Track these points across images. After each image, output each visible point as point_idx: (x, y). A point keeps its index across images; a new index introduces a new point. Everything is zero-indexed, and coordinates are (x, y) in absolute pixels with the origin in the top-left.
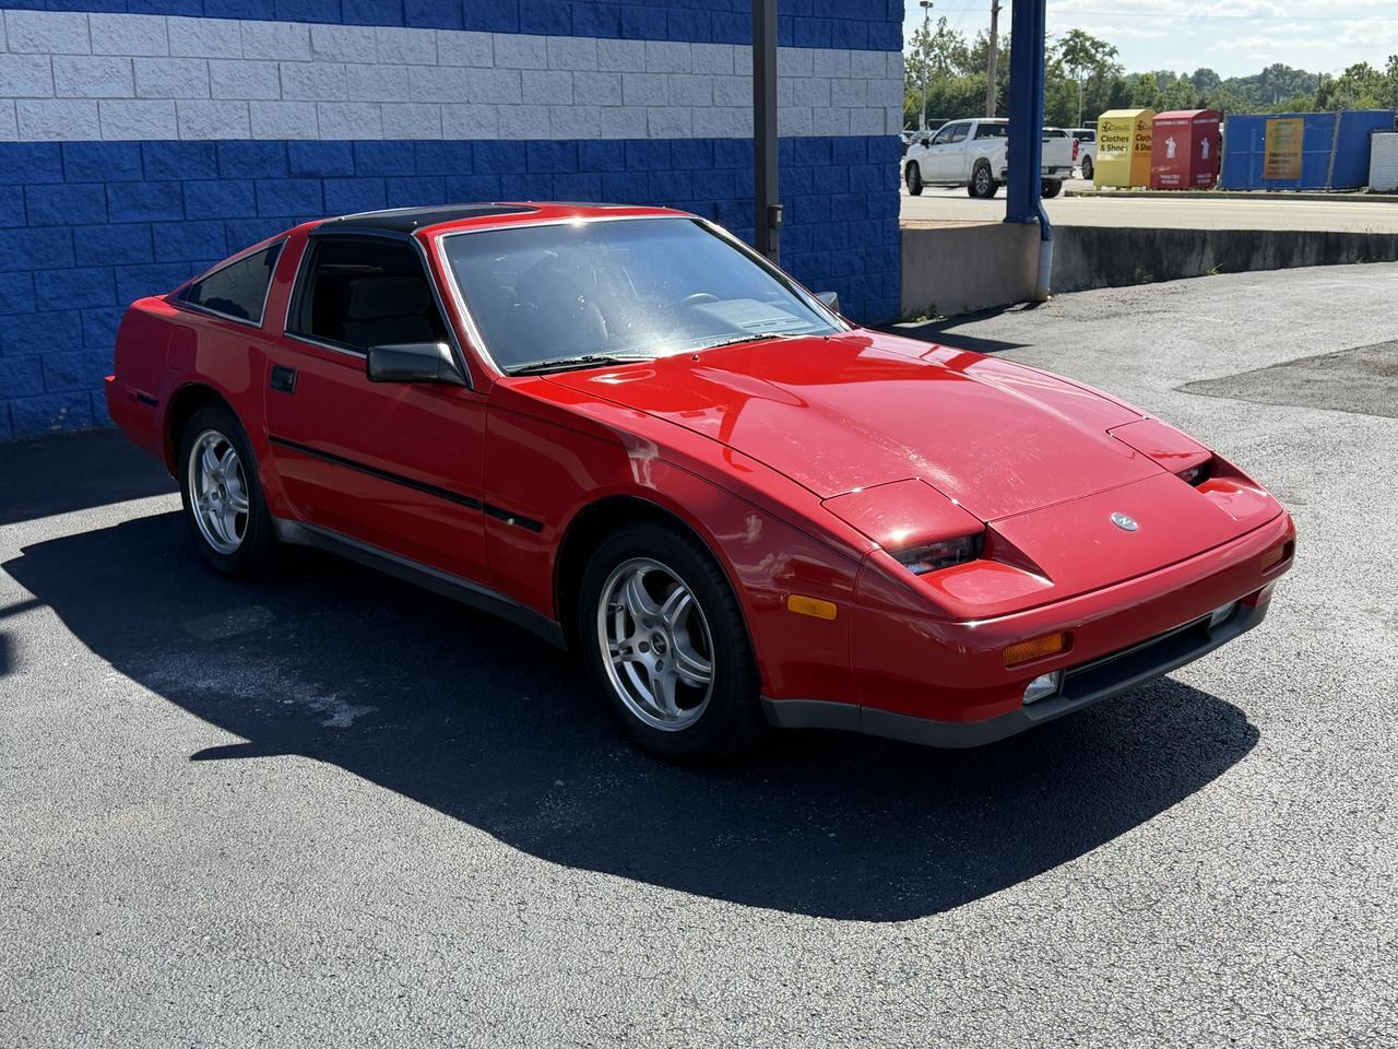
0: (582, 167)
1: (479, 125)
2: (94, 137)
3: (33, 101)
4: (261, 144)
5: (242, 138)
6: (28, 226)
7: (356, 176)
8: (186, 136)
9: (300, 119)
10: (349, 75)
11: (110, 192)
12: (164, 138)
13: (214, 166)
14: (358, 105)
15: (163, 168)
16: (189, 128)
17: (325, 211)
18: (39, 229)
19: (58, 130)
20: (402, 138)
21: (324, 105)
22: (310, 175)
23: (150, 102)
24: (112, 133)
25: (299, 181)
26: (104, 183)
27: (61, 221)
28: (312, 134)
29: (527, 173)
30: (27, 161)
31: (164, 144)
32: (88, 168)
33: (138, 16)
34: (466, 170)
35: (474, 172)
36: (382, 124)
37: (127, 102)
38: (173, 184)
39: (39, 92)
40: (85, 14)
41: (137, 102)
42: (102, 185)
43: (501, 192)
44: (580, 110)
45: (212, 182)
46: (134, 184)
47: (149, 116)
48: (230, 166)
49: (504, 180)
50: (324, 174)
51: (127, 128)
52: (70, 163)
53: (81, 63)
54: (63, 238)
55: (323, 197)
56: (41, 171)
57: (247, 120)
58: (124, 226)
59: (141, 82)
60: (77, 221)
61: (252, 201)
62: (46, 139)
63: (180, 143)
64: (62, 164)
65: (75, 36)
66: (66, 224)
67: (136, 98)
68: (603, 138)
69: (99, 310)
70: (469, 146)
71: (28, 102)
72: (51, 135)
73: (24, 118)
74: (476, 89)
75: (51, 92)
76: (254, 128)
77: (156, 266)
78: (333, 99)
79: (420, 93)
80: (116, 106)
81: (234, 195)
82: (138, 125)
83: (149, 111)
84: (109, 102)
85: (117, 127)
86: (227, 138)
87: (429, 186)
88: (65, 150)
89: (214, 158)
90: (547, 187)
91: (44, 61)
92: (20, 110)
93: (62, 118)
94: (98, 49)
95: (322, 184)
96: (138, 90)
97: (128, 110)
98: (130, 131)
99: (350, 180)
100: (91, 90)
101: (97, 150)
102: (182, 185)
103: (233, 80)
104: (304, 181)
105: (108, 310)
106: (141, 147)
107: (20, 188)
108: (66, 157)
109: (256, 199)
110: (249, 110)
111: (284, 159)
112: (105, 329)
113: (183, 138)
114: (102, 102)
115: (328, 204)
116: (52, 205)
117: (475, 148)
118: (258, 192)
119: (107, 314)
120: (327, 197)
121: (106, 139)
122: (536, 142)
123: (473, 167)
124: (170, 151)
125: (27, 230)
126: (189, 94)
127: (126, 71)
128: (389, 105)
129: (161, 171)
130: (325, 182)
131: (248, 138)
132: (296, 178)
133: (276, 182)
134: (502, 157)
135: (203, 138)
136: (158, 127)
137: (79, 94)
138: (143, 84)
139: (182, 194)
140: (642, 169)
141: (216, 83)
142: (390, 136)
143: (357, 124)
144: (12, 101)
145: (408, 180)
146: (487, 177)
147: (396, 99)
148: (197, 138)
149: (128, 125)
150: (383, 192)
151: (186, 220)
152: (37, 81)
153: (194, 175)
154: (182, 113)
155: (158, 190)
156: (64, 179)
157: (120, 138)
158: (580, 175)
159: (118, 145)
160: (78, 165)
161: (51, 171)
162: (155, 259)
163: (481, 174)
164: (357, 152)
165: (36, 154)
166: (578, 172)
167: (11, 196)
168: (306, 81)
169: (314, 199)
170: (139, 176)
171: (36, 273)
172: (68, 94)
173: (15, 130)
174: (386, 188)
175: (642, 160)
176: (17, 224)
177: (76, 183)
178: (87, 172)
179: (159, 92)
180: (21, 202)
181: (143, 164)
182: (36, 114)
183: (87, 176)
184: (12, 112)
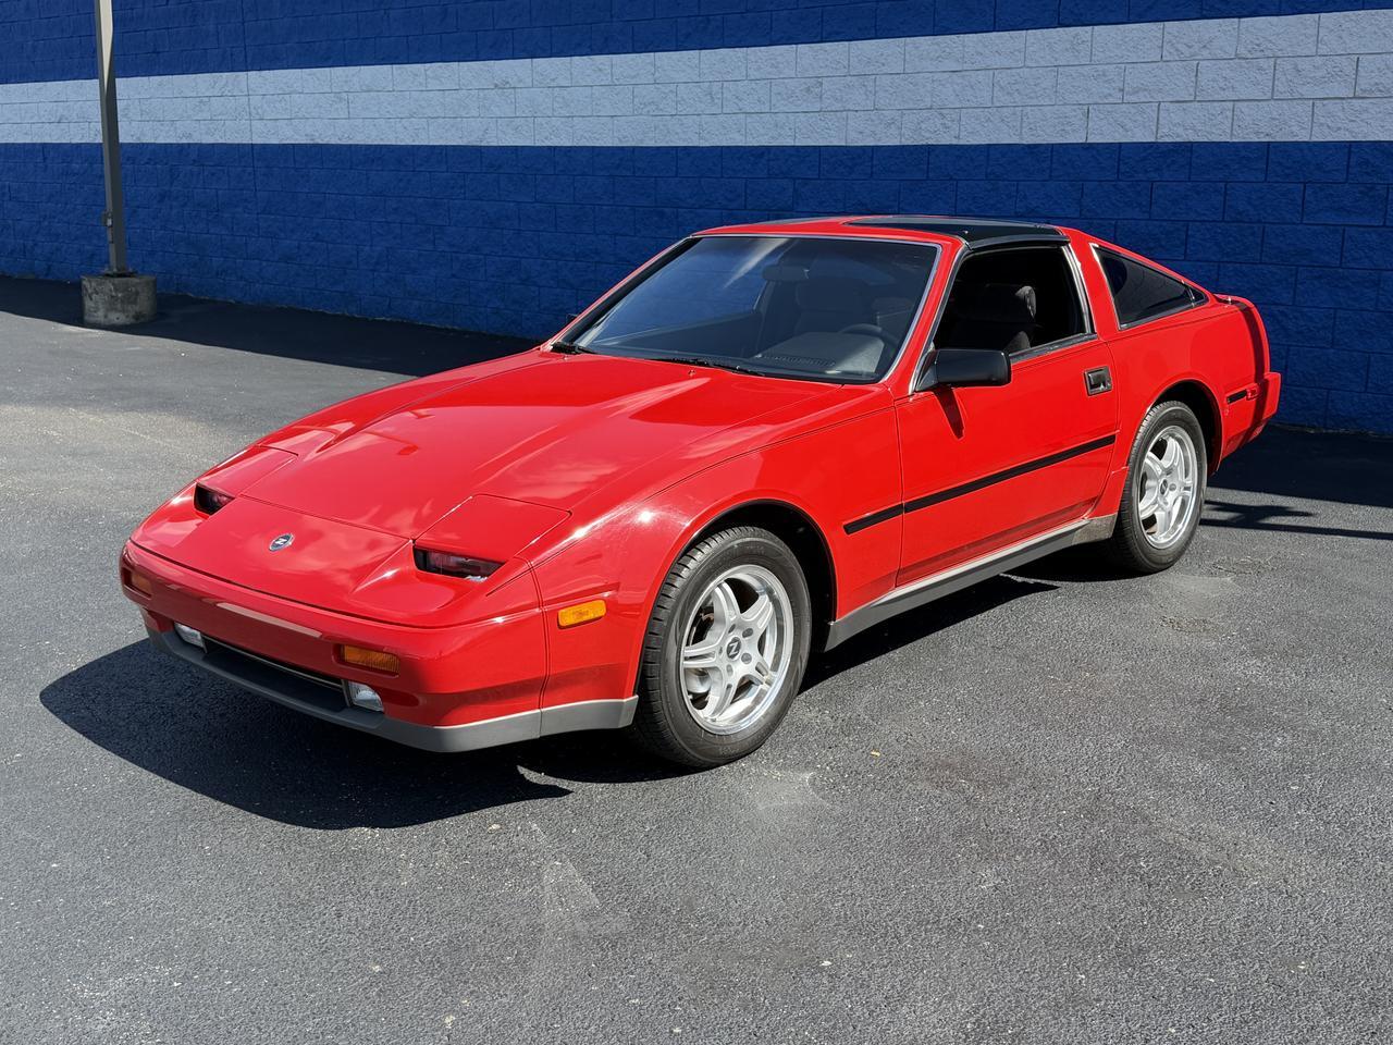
2: (1303, 137)
3: (1250, 103)
6: (1223, 221)
11: (1308, 192)
12: (1377, 139)
15: (1369, 170)
18: (1232, 225)
23: (1368, 101)
24: (1322, 133)
26: (1305, 183)
27: (1255, 218)
30: (1234, 160)
32: (1288, 168)
33: (1373, 12)
37: (1344, 101)
39: (1257, 95)
40: (1317, 16)
41: (1354, 101)
42: (1302, 186)
46: (1335, 186)
51: (1339, 129)
52: (1274, 163)
53: (1304, 64)
54: (1253, 234)
56: (1244, 170)
58: (1315, 227)
59: (1360, 81)
60: (1270, 219)
62: (1257, 140)
64: (1267, 164)
65: (1303, 37)
66: (1259, 221)
67: (1354, 98)
69: (1273, 308)
71: (1246, 104)
72: (1262, 135)
73: (1239, 120)
75: (1269, 94)
77: (1341, 270)
80: (1333, 106)
82: (1351, 125)
83: (1366, 111)
84: (1325, 102)
85: (1328, 126)
91: (1267, 64)
92: (1238, 112)
93: (1273, 119)
94: (1323, 50)
96: (1359, 89)
97: (1343, 109)
98: (1342, 132)
100: (1307, 91)
101: (1301, 150)
105: (1281, 308)
106: (1350, 147)
107: (1223, 184)
112: (1277, 327)
114: (1318, 103)
116: (1249, 202)
119: (1282, 313)
121: (1314, 139)
125: (1222, 225)
127: (1350, 70)
129: (1367, 173)
136: (1373, 127)
137: (1296, 95)
138: (1363, 83)
144: (1230, 105)
149: (1340, 125)
152: (1258, 84)
155: (1361, 192)
156: (1266, 177)
157: (1330, 139)
160: (1280, 164)
161: (1255, 170)
162: (1341, 263)
165: (1243, 153)
167: (1214, 192)
170: (1342, 177)
171: (1222, 265)
172: (1286, 96)
178: (1287, 171)
179: (1380, 91)
180: (1222, 199)
181: (1348, 166)
182: (1249, 115)
183: (1288, 175)
184: (1229, 114)
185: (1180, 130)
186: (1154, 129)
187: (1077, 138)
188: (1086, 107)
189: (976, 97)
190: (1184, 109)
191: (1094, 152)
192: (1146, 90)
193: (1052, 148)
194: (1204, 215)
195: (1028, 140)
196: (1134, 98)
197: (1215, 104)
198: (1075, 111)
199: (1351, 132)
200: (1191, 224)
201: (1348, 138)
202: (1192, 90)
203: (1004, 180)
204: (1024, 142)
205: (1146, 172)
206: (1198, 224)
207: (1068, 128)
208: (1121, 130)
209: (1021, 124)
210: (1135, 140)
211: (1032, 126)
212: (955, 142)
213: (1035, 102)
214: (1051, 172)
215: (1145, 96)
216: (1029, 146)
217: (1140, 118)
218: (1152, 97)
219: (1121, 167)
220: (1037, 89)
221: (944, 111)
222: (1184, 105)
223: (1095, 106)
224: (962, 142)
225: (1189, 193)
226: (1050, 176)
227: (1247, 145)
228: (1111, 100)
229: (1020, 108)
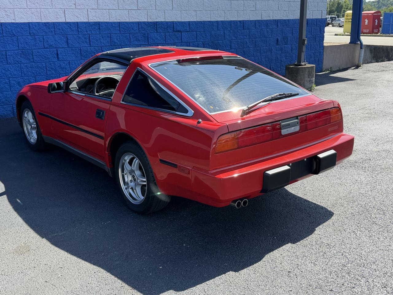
0: (245, 28)
1: (220, 16)
2: (128, 21)
3: (113, 10)
4: (167, 23)
5: (163, 21)
6: (111, 46)
7: (189, 31)
8: (150, 20)
9: (177, 15)
10: (189, 2)
11: (131, 36)
12: (144, 21)
13: (156, 29)
14: (191, 11)
16: (150, 18)
17: (182, 41)
18: (114, 46)
19: (119, 18)
20: (201, 20)
21: (183, 11)
22: (179, 31)
23: (141, 11)
24: (132, 19)
25: (176, 33)
26: (130, 34)
27: (119, 44)
28: (179, 20)
29: (231, 30)
30: (111, 27)
31: (144, 23)
32: (125, 29)
34: (216, 29)
35: (218, 30)
36: (196, 16)
37: (136, 10)
38: (146, 34)
39: (114, 8)
41: (138, 10)
43: (224, 36)
44: (245, 12)
45: (155, 34)
46: (137, 34)
47: (141, 15)
48: (160, 29)
49: (225, 32)
50: (182, 31)
52: (121, 28)
55: (181, 37)
56: (114, 30)
57: (164, 16)
59: (139, 5)
60: (123, 44)
61: (164, 39)
62: (116, 21)
63: (148, 22)
66: (120, 45)
68: (250, 20)
70: (217, 22)
71: (112, 10)
72: (118, 20)
73: (111, 15)
74: (220, 6)
75: (118, 8)
76: (166, 18)
78: (185, 9)
79: (206, 7)
80: (133, 12)
81: (160, 37)
82: (138, 17)
83: (141, 13)
84: (132, 11)
86: (159, 21)
87: (207, 34)
88: (120, 24)
89: (156, 27)
90: (236, 34)
92: (110, 13)
93: (120, 15)
95: (181, 34)
96: (138, 7)
97: (136, 13)
98: (136, 19)
99: (188, 33)
100: (127, 7)
101: (128, 24)
102: (148, 34)
103: (161, 4)
104: (177, 33)
106: (139, 23)
107: (110, 35)
108: (121, 26)
109: (165, 38)
110: (165, 13)
111: (172, 27)
113: (148, 21)
114: (130, 11)
115: (182, 39)
116: (117, 39)
117: (219, 23)
118: (166, 36)
120: (182, 37)
121: (130, 21)
122: (234, 21)
123: (218, 28)
124: (146, 24)
125: (111, 47)
126: (151, 8)
128: (198, 11)
129: (143, 30)
130: (182, 33)
131: (164, 21)
132: (175, 32)
133: (170, 33)
134: (225, 26)
135: (154, 21)
136: (143, 18)
137: (124, 8)
139: (148, 37)
140: (259, 28)
141: (157, 5)
142: (198, 20)
143: (190, 17)
144: (108, 10)
145: (202, 32)
146: (221, 31)
147: (200, 9)
148: (152, 21)
149: (136, 17)
150: (196, 36)
151: (149, 44)
152: (114, 4)
153: (151, 32)
154: (148, 14)
155: (142, 35)
156: (120, 32)
157: (134, 21)
158: (244, 30)
159: (133, 23)
160: (123, 28)
161: (117, 30)
163: (220, 30)
164: (190, 25)
165: (114, 25)
166: (244, 29)
167: (107, 37)
168: (179, 4)
169: (179, 38)
170: (138, 31)
172: (122, 8)
173: (109, 18)
174: (197, 35)
175: (260, 26)
176: (109, 45)
177: (123, 33)
178: (126, 30)
179: (143, 8)
180: (110, 39)
181: (139, 28)
182: (114, 14)
183: (126, 32)
184: (108, 13)
185: (95, 18)
186: (87, 17)
187: (63, 20)
188: (64, 10)
189: (20, 4)
190: (95, 11)
191: (69, 25)
192: (83, 5)
193: (54, 24)
194: (106, 44)
195: (44, 21)
196: (79, 7)
197: (104, 10)
198: (60, 11)
199: (139, 19)
200: (102, 47)
201: (138, 21)
202: (97, 5)
203: (37, 35)
204: (43, 22)
205: (87, 31)
206: (105, 47)
207: (58, 16)
208: (77, 18)
209: (41, 15)
210: (82, 21)
211: (45, 16)
212: (13, 21)
213: (44, 7)
214: (55, 32)
215: (83, 7)
216: (45, 23)
217: (82, 14)
218: (85, 7)
219: (79, 30)
220: (45, 2)
221: (6, 9)
222: (95, 10)
223: (67, 10)
224: (17, 22)
225: (100, 38)
226: (55, 33)
227: (114, 23)
228: (72, 8)
229: (39, 9)
